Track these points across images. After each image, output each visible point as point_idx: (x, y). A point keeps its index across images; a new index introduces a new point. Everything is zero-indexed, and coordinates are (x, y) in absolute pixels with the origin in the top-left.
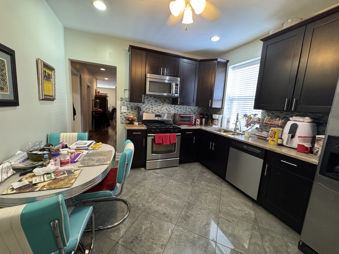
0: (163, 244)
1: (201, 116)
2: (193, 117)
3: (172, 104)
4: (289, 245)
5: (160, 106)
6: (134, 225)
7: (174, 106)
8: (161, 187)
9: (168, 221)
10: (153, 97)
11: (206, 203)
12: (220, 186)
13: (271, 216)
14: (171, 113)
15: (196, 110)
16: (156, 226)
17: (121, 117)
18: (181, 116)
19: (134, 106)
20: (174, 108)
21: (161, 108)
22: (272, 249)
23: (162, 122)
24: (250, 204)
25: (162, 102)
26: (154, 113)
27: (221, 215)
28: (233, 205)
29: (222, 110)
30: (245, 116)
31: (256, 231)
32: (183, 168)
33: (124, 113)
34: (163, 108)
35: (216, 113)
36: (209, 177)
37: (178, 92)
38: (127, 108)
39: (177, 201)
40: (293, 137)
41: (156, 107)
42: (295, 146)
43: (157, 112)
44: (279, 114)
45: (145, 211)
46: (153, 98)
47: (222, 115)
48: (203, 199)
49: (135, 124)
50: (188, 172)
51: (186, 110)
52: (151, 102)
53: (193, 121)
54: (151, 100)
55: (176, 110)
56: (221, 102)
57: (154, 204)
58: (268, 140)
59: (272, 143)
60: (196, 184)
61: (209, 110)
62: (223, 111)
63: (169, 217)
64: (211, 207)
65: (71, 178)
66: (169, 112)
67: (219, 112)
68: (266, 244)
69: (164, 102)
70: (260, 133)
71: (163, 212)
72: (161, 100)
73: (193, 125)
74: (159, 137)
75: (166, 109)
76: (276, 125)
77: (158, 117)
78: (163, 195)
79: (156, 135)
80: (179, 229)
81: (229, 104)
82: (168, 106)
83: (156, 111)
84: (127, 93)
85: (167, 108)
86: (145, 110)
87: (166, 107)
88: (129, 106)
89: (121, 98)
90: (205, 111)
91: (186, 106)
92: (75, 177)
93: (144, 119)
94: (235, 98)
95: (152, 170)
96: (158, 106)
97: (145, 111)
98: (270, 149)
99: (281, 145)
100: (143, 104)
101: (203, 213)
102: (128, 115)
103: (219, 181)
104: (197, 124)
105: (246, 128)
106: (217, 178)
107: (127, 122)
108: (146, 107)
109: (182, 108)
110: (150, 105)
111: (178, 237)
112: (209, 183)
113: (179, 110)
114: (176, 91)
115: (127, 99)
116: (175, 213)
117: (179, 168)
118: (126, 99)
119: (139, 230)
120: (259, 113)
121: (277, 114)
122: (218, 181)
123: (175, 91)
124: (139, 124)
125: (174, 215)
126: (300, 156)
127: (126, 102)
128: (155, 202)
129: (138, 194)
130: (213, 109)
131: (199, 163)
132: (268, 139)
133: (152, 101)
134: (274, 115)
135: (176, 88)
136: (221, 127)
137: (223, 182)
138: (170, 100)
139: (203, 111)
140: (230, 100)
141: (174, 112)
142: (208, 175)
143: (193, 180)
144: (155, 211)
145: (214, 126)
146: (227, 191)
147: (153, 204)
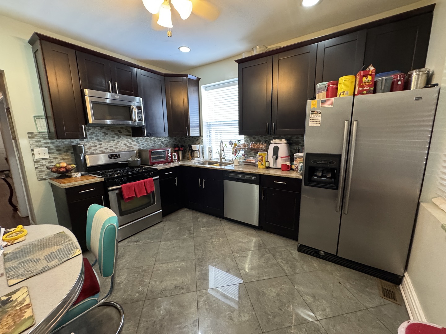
0: (194, 320)
1: (177, 149)
2: (168, 152)
3: (133, 136)
4: (292, 252)
5: (115, 140)
6: (142, 325)
7: (136, 139)
8: (153, 257)
9: (186, 292)
10: (99, 128)
11: (216, 249)
12: (220, 226)
13: (272, 235)
14: (134, 149)
15: (168, 142)
16: (174, 307)
17: (36, 168)
18: (152, 152)
19: (64, 146)
20: (137, 142)
21: (116, 143)
22: (284, 262)
23: (124, 165)
24: (253, 232)
25: (115, 134)
26: (106, 152)
27: (236, 255)
28: (241, 240)
29: (200, 139)
30: (230, 143)
31: (268, 253)
32: (169, 221)
33: (44, 161)
34: (119, 143)
35: (194, 142)
36: (204, 220)
37: (142, 118)
38: (49, 150)
39: (183, 264)
40: (277, 158)
41: (107, 144)
42: (279, 166)
43: (111, 150)
44: (260, 138)
45: (147, 299)
46: (99, 130)
47: (202, 145)
48: (212, 247)
49: (74, 176)
50: (178, 224)
51: (155, 142)
52: (96, 136)
53: (169, 157)
54: (95, 133)
55: (140, 145)
56: (198, 128)
57: (155, 282)
58: (258, 165)
59: (262, 167)
60: (195, 234)
61: (184, 140)
62: (203, 140)
63: (184, 287)
64: (223, 252)
65: (17, 310)
66: (130, 149)
67: (197, 141)
68: (279, 260)
69: (120, 134)
70: (248, 159)
71: (173, 286)
72: (113, 131)
73: (170, 162)
74: (129, 188)
75: (124, 144)
76: (261, 149)
77: (115, 158)
78: (161, 265)
79: (124, 186)
80: (203, 293)
81: (207, 131)
82: (126, 140)
83: (108, 150)
84: (42, 123)
85: (126, 143)
86: (88, 150)
87: (124, 141)
88: (51, 147)
89: (28, 133)
90: (179, 141)
91: (153, 137)
92: (23, 305)
93: (89, 165)
94: (212, 123)
95: (125, 240)
96: (111, 140)
97: (87, 152)
98: (263, 173)
99: (268, 168)
100: (80, 140)
101: (219, 262)
102: (52, 162)
103: (218, 220)
104: (174, 160)
105: (233, 156)
106: (214, 219)
107: (53, 175)
108: (88, 145)
109: (148, 140)
110: (96, 141)
111: (206, 303)
112: (208, 227)
113: (145, 144)
114: (140, 116)
115: (44, 133)
116: (188, 279)
117: (163, 223)
118: (43, 135)
119: (153, 326)
120: (242, 138)
121: (258, 138)
122: (216, 222)
123: (138, 117)
124: (82, 175)
125: (188, 281)
126: (287, 175)
127: (43, 139)
128: (156, 280)
129: (122, 282)
130: (189, 139)
131: (186, 209)
132: (256, 164)
133: (98, 134)
134: (256, 140)
135: (138, 113)
136: (203, 159)
137: (222, 221)
138: (128, 131)
139: (176, 142)
140: (207, 126)
141: (138, 148)
142: (204, 219)
143: (189, 231)
144: (162, 291)
145: (195, 158)
146: (229, 229)
147: (153, 283)
